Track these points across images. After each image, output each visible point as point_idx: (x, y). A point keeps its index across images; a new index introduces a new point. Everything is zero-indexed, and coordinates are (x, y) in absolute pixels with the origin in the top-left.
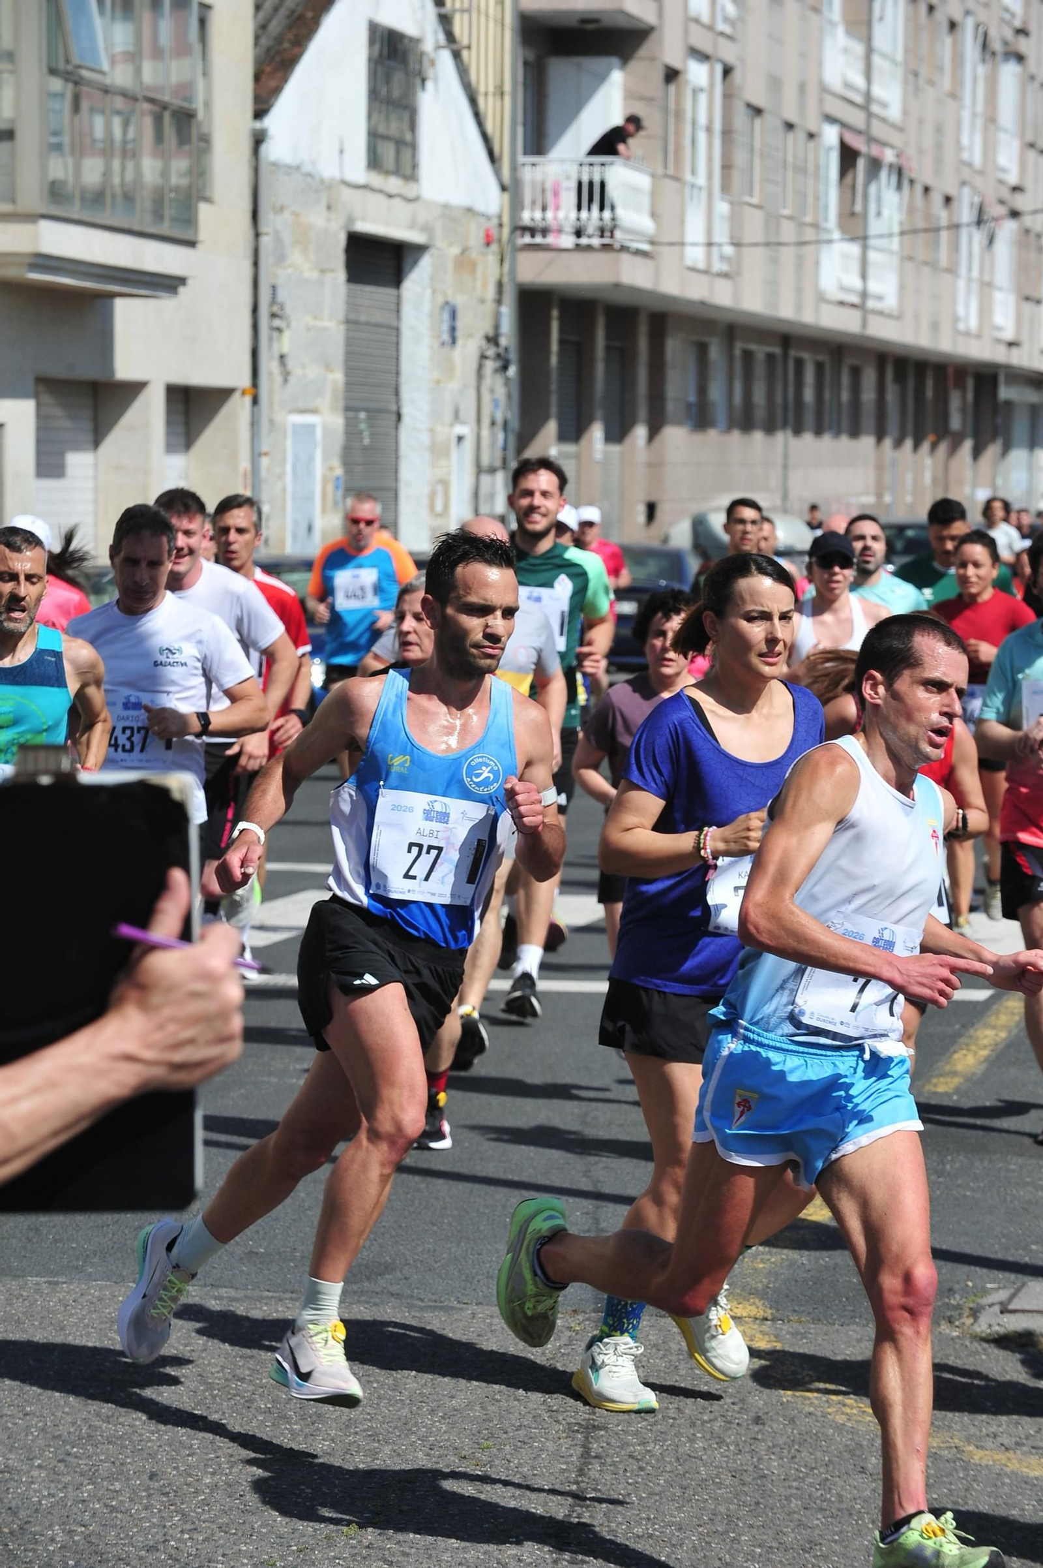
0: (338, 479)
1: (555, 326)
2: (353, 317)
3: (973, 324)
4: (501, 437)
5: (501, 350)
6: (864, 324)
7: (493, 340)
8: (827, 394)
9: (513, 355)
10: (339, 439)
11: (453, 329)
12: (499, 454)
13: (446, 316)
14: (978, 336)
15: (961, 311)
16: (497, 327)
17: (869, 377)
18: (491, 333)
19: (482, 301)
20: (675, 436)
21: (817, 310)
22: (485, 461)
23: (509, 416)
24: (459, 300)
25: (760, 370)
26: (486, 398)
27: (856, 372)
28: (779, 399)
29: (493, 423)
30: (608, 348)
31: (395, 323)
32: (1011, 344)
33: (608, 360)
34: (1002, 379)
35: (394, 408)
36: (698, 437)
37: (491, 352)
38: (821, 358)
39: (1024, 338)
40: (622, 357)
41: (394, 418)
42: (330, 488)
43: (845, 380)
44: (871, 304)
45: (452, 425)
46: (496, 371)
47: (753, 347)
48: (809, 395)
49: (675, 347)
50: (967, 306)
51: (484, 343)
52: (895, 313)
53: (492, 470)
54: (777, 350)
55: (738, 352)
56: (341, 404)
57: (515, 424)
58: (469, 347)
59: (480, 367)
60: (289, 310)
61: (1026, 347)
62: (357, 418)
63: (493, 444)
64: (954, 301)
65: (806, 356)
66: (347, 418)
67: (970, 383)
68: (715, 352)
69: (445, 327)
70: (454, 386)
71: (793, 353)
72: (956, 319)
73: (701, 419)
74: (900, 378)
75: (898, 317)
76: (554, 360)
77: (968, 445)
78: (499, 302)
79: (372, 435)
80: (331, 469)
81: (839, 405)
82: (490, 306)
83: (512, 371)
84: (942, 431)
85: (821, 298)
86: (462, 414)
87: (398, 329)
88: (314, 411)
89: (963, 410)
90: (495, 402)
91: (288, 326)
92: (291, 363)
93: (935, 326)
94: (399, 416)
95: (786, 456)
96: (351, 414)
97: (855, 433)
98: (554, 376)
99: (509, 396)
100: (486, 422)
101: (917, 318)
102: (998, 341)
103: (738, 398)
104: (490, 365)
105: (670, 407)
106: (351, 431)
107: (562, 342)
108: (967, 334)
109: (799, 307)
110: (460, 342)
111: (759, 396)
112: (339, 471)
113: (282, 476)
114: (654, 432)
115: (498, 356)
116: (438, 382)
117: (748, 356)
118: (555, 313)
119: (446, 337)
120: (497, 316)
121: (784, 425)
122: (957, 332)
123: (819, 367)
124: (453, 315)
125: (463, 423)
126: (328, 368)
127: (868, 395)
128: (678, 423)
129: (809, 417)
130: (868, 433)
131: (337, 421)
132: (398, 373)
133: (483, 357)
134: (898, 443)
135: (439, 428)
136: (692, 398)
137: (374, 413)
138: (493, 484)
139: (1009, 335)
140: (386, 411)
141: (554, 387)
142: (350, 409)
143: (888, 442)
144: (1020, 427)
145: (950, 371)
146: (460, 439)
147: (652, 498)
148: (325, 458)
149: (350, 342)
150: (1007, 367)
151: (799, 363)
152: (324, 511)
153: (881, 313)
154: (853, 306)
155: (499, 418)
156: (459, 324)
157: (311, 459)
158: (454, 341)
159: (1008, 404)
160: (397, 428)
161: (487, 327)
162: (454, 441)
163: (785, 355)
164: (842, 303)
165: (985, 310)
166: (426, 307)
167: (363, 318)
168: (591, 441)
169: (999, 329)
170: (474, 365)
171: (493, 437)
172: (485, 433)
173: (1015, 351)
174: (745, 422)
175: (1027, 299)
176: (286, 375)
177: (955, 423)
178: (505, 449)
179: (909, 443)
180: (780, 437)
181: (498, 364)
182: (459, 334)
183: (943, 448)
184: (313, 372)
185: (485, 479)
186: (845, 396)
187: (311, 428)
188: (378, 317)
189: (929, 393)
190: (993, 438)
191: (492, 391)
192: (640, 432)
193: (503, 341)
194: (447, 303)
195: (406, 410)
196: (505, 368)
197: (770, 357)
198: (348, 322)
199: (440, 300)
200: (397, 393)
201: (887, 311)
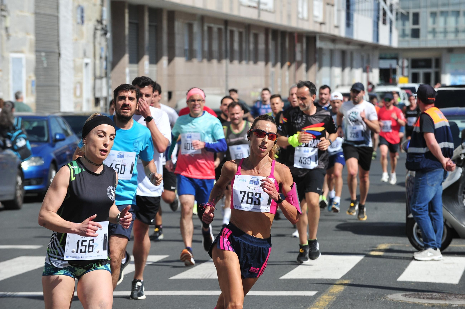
0: (33, 81)
1: (127, 16)
2: (38, 11)
3: (305, 15)
4: (104, 63)
5: (104, 27)
6: (259, 16)
7: (100, 22)
8: (244, 46)
9: (109, 29)
10: (33, 64)
11: (82, 17)
12: (104, 71)
13: (79, 11)
14: (308, 20)
15: (300, 9)
16: (102, 16)
17: (262, 38)
18: (99, 19)
19: (95, 5)
20: (180, 61)
21: (239, 10)
22: (98, 74)
23: (108, 55)
24: (85, 4)
25: (215, 35)
26: (98, 47)
27: (256, 36)
28: (223, 48)
29: (101, 58)
30: (150, 26)
31: (56, 14)
32: (321, 24)
33: (150, 31)
34: (318, 38)
35: (57, 51)
36: (189, 64)
37: (99, 27)
38: (241, 30)
39: (327, 21)
40: (156, 29)
41: (57, 55)
42: (30, 85)
43: (252, 39)
44: (262, 7)
45: (83, 58)
46: (102, 35)
47: (212, 25)
48: (236, 46)
49: (179, 26)
50: (303, 8)
51: (96, 23)
52: (272, 10)
53: (101, 78)
54: (223, 27)
55: (206, 28)
56: (34, 49)
57: (110, 58)
58: (90, 25)
59: (95, 34)
60: (9, 8)
61: (328, 25)
62: (41, 56)
63: (101, 67)
64: (297, 6)
65: (234, 29)
66: (36, 55)
67: (304, 40)
68: (196, 28)
69: (79, 16)
70: (83, 41)
71: (229, 28)
72: (298, 13)
73: (190, 55)
74: (275, 38)
75: (273, 12)
76: (127, 31)
77: (304, 66)
78: (102, 5)
79: (48, 63)
80: (30, 77)
81: (249, 50)
82: (98, 7)
83: (109, 35)
84: (293, 60)
85: (241, 4)
86: (87, 54)
87: (57, 17)
88: (21, 52)
89: (302, 52)
90: (102, 49)
91: (9, 14)
92: (11, 31)
93: (289, 16)
94: (59, 54)
95: (227, 72)
96: (38, 54)
97: (256, 62)
98: (127, 39)
99: (107, 47)
100: (98, 57)
101: (281, 12)
102: (316, 22)
103: (206, 48)
104: (99, 33)
105: (177, 51)
106: (38, 61)
107: (130, 23)
108: (303, 19)
109: (231, 9)
110: (86, 22)
111: (215, 47)
112: (33, 78)
113: (7, 80)
114: (170, 60)
115: (103, 29)
116: (76, 40)
117: (210, 29)
118: (127, 11)
119: (79, 20)
120: (102, 12)
121: (226, 57)
122: (298, 18)
123: (240, 34)
124: (82, 11)
125: (88, 58)
126: (28, 33)
127: (262, 46)
128: (180, 56)
129: (237, 55)
130: (261, 60)
131: (32, 57)
132: (58, 36)
133: (96, 29)
134: (274, 65)
135: (77, 60)
136: (187, 47)
137: (48, 53)
138: (101, 84)
139: (320, 20)
140: (54, 52)
141: (127, 42)
142: (38, 51)
143: (270, 64)
144: (326, 59)
145: (296, 35)
146: (87, 64)
147: (170, 90)
148: (27, 72)
149: (37, 22)
150: (320, 33)
151: (232, 32)
152: (27, 96)
153: (266, 11)
154: (254, 7)
155: (104, 55)
156: (85, 15)
157: (20, 73)
158: (83, 22)
159: (321, 49)
160: (58, 60)
161: (97, 16)
162: (84, 65)
163: (226, 29)
164: (249, 6)
165: (310, 9)
166: (70, 7)
167: (42, 12)
168: (143, 65)
169: (317, 17)
170: (92, 32)
171: (101, 63)
172: (98, 62)
173: (323, 26)
174: (209, 56)
175: (328, 4)
176: (8, 36)
177: (298, 57)
178: (106, 69)
179: (279, 64)
180: (224, 62)
181: (103, 32)
182: (85, 19)
183: (293, 67)
184: (21, 35)
185: (98, 82)
186: (252, 46)
187: (20, 60)
188: (49, 11)
189: (287, 45)
190: (315, 62)
191: (100, 44)
192: (164, 60)
193: (104, 23)
194: (79, 6)
195: (63, 52)
196: (105, 34)
197: (220, 30)
198: (36, 14)
199: (76, 4)
200: (58, 44)
201: (268, 10)
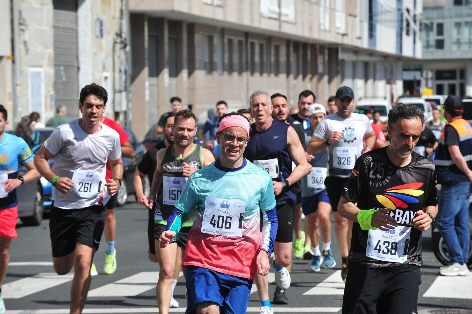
0: (52, 96)
1: (146, 29)
2: (56, 25)
3: (327, 26)
4: (124, 77)
5: (123, 40)
6: (280, 27)
7: (119, 35)
8: (265, 58)
9: (128, 42)
10: (52, 78)
11: (101, 30)
12: (123, 84)
13: (98, 25)
14: (330, 32)
15: (322, 21)
16: (121, 29)
17: (283, 50)
18: (118, 32)
19: (114, 18)
20: (200, 74)
21: (260, 22)
22: (117, 87)
23: (127, 68)
24: (104, 18)
25: (236, 47)
26: (117, 60)
27: (277, 48)
28: (244, 60)
29: (120, 71)
30: (170, 38)
31: (75, 27)
32: (343, 35)
33: (170, 44)
34: (340, 50)
35: (76, 65)
36: (210, 77)
37: (119, 40)
38: (262, 42)
39: (350, 32)
40: (176, 42)
41: (76, 69)
42: (48, 100)
43: (273, 51)
44: (283, 18)
45: (102, 72)
46: (121, 49)
47: (232, 37)
48: (257, 59)
49: (199, 38)
50: (324, 19)
51: (115, 36)
52: (294, 22)
53: (120, 92)
54: (243, 39)
55: (226, 40)
56: (52, 63)
57: (130, 72)
58: (109, 38)
59: (114, 47)
60: (28, 22)
61: (350, 36)
62: (59, 69)
63: (120, 80)
64: (319, 17)
65: (255, 41)
66: (55, 69)
67: (326, 52)
68: (216, 41)
69: (98, 29)
70: (102, 55)
71: (250, 40)
72: (320, 24)
73: (210, 68)
74: (296, 50)
75: (294, 24)
76: (146, 45)
77: (326, 78)
78: (121, 18)
79: (67, 77)
80: (49, 91)
81: (270, 63)
82: (117, 20)
83: (128, 48)
84: (315, 72)
85: (261, 16)
86: (106, 67)
87: (76, 31)
88: (40, 66)
89: (324, 64)
90: (121, 62)
91: (28, 28)
92: (29, 46)
93: (311, 28)
94: (78, 69)
95: (248, 84)
96: (57, 68)
97: (277, 74)
98: (147, 52)
99: (127, 60)
100: (117, 70)
101: (303, 24)
102: (338, 33)
103: (226, 61)
104: (118, 46)
105: (197, 64)
106: (57, 75)
107: (150, 36)
108: (325, 31)
109: (252, 21)
110: (105, 36)
111: (236, 59)
112: (52, 92)
113: (26, 95)
114: (190, 73)
115: (122, 42)
116: (95, 53)
117: (230, 41)
118: (146, 24)
119: (98, 34)
120: (121, 25)
121: (247, 70)
122: (320, 30)
123: (261, 46)
124: (101, 24)
125: (107, 71)
126: (46, 47)
127: (283, 58)
128: (200, 69)
129: (258, 67)
130: (283, 73)
131: (51, 71)
132: (77, 50)
133: (115, 43)
134: (296, 77)
135: (96, 73)
136: (207, 60)
137: (67, 67)
138: (121, 98)
139: (343, 31)
140: (73, 66)
141: (146, 55)
142: (56, 65)
143: (292, 76)
144: (348, 70)
145: (318, 47)
146: (106, 78)
147: (191, 103)
148: (46, 86)
149: (55, 36)
150: (342, 45)
151: (253, 44)
152: (46, 110)
153: (287, 22)
154: (275, 19)
155: (123, 69)
156: (104, 28)
157: (40, 87)
158: (102, 35)
159: (343, 61)
160: (78, 74)
161: (116, 29)
162: (103, 79)
163: (247, 41)
164: (270, 18)
165: (332, 20)
166: (89, 21)
167: (61, 25)
168: (163, 78)
169: (338, 28)
170: (111, 46)
171: (120, 77)
172: (117, 75)
173: (345, 38)
174: (230, 69)
175: (350, 15)
176: (27, 50)
177: (320, 69)
178: (126, 82)
179: (301, 77)
180: (246, 75)
181: (122, 45)
182: (104, 32)
183: (315, 79)
184: (40, 49)
185: (118, 95)
186: (273, 59)
187: (38, 74)
188: (68, 25)
189: (309, 57)
190: (337, 74)
191: (119, 57)
192: (184, 73)
193: (124, 36)
194: (98, 19)
195: (82, 66)
196: (125, 47)
197: (240, 42)
198: (55, 27)
199: (95, 17)
200: (77, 58)
201: (290, 21)
